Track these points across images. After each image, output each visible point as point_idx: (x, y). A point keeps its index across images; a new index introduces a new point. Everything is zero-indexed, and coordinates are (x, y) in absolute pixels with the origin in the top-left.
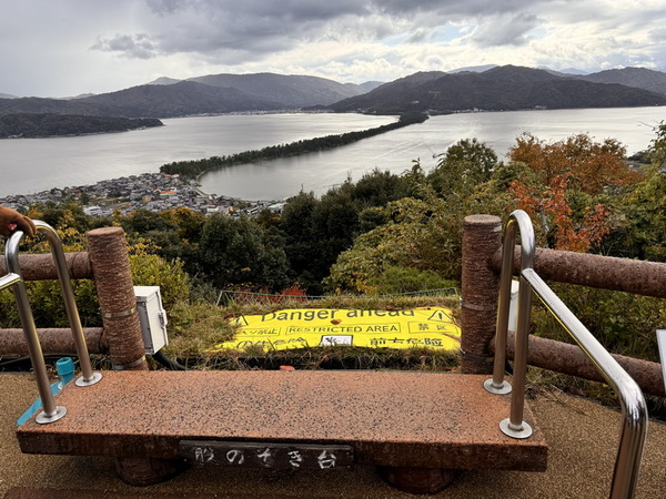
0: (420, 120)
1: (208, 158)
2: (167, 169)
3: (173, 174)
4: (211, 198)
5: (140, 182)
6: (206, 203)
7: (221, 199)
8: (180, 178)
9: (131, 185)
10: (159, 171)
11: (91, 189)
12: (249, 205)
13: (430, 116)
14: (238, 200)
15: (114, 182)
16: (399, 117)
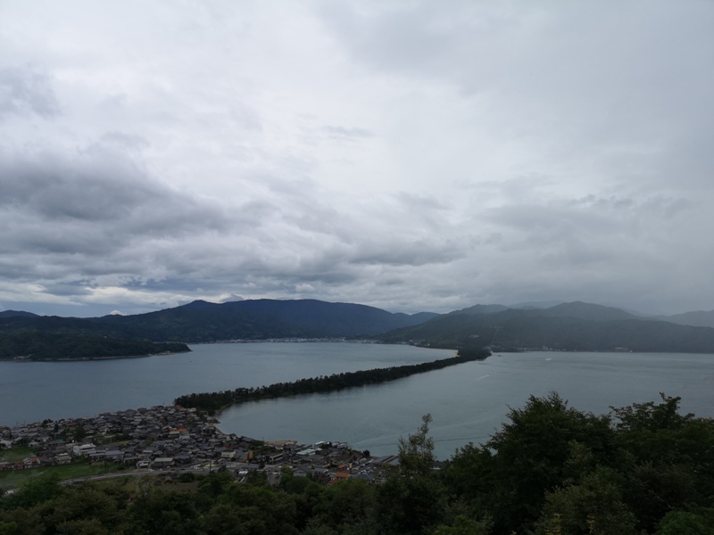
0: (481, 355)
1: (233, 390)
2: (183, 402)
3: (190, 407)
4: (228, 438)
5: (149, 417)
6: (222, 445)
7: (240, 440)
8: (196, 413)
9: (138, 420)
10: (173, 404)
11: (90, 422)
12: (273, 450)
13: (492, 352)
14: (261, 443)
15: (119, 415)
16: (457, 351)
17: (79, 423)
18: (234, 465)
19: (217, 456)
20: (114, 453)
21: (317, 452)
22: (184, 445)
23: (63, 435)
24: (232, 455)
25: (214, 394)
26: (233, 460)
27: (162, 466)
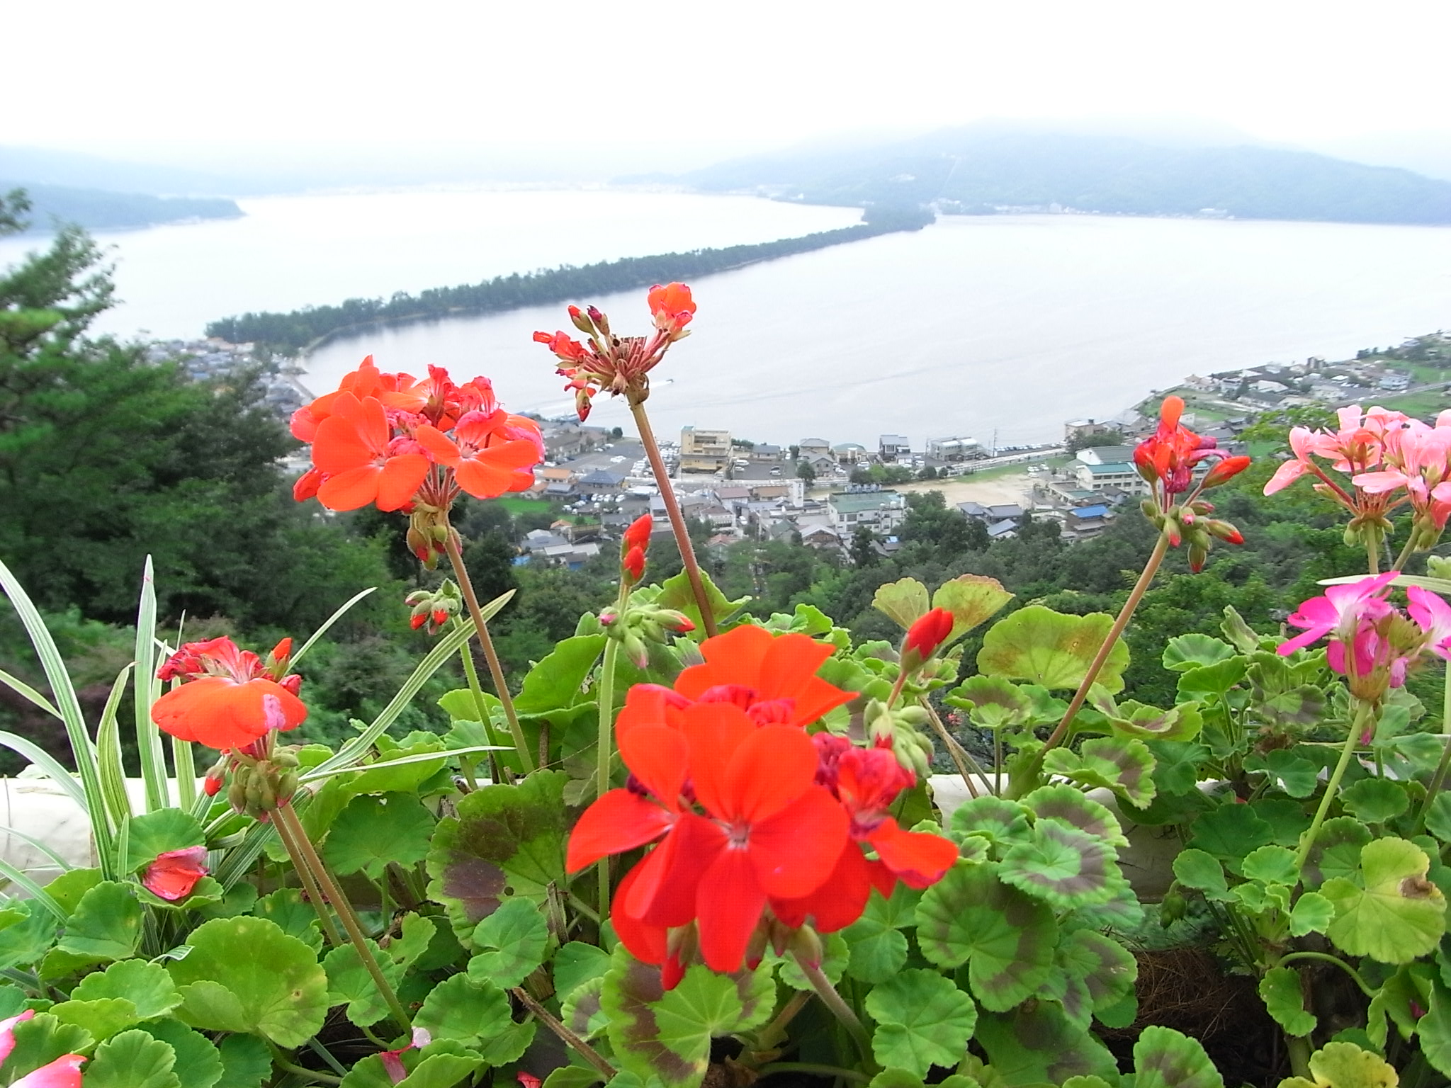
0: (912, 221)
1: (336, 302)
2: (227, 331)
3: (242, 341)
10: (207, 335)
16: (861, 212)
25: (295, 314)
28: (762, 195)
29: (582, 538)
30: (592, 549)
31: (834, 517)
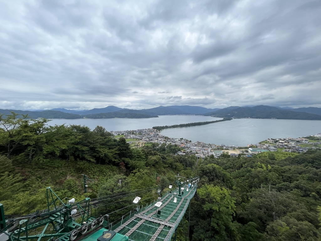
2: (154, 128)
4: (161, 136)
5: (146, 131)
6: (159, 137)
7: (163, 137)
8: (156, 130)
9: (144, 131)
10: (152, 128)
11: (135, 131)
12: (170, 139)
13: (233, 119)
14: (168, 137)
15: (141, 130)
17: (133, 131)
18: (161, 141)
19: (158, 139)
20: (138, 137)
21: (179, 140)
22: (151, 137)
23: (130, 133)
24: (160, 139)
25: (160, 127)
26: (161, 140)
27: (146, 140)
28: (212, 116)
29: (184, 153)
30: (185, 154)
31: (213, 153)
